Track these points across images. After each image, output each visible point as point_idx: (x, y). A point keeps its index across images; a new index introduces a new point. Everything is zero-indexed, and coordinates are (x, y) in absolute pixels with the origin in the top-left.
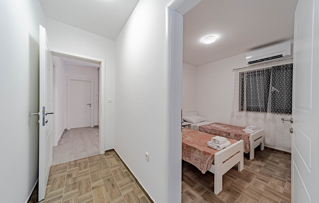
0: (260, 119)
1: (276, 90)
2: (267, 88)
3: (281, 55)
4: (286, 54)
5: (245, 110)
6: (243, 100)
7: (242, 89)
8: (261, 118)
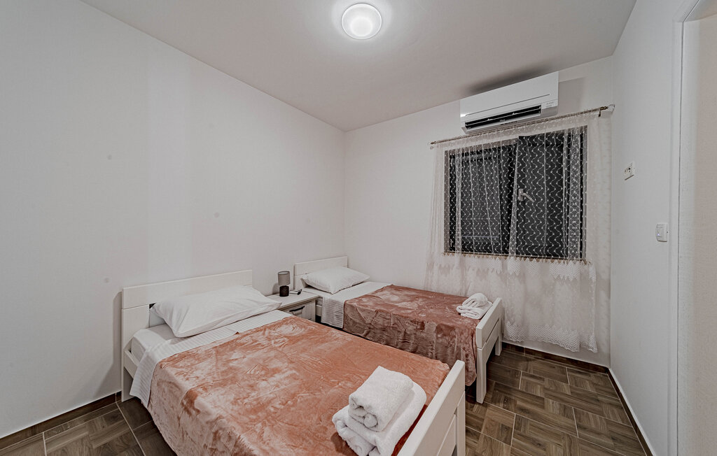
0: (492, 272)
1: (528, 197)
2: (508, 191)
3: (538, 107)
4: (549, 106)
5: (458, 249)
6: (455, 223)
7: (451, 193)
8: (493, 269)
